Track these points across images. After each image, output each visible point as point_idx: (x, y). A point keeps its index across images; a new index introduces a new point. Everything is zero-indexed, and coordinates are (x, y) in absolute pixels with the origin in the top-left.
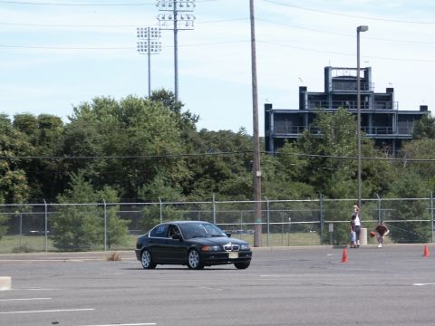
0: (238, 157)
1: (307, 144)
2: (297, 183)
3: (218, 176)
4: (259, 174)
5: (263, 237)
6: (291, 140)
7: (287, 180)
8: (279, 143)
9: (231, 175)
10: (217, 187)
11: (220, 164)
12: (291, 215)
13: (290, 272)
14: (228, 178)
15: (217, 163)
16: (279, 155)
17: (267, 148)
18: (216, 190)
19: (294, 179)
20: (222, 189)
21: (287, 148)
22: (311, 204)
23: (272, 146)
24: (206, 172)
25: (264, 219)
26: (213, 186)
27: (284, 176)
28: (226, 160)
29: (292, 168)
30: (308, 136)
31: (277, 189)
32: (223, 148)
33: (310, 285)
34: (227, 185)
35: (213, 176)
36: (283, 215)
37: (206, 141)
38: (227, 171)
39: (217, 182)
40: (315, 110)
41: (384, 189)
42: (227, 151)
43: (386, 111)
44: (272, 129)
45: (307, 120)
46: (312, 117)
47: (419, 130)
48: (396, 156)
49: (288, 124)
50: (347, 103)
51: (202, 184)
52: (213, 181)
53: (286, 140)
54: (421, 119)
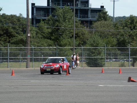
0: (19, 27)
1: (51, 22)
2: (46, 40)
3: (10, 36)
4: (29, 35)
5: (31, 64)
6: (43, 20)
7: (41, 38)
8: (38, 21)
9: (16, 35)
10: (9, 41)
11: (11, 30)
12: (43, 54)
13: (44, 80)
14: (15, 36)
15: (9, 30)
16: (38, 27)
17: (32, 23)
18: (9, 42)
19: (45, 37)
20: (12, 41)
21: (42, 24)
22: (52, 49)
23: (35, 23)
24: (4, 34)
25: (31, 55)
26: (8, 40)
27: (40, 36)
28: (14, 28)
29: (44, 33)
30: (51, 18)
31: (37, 42)
32: (13, 23)
33: (53, 85)
34: (14, 40)
35: (7, 36)
36: (40, 54)
37: (5, 20)
38: (14, 33)
39: (10, 38)
40: (55, 7)
41: (84, 43)
42: (14, 24)
43: (86, 8)
44: (35, 15)
45: (50, 11)
46: (53, 9)
47: (100, 17)
48: (90, 28)
49: (42, 13)
50: (69, 4)
51: (3, 39)
52: (8, 38)
53: (41, 20)
54: (101, 12)
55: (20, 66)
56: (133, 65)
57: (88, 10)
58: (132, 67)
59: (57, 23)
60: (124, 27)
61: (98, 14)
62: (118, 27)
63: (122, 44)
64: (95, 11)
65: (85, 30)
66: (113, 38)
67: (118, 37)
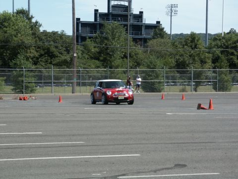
0: (62, 46)
1: (98, 40)
2: (94, 60)
3: (52, 56)
4: (75, 55)
5: (77, 88)
6: (90, 38)
7: (88, 58)
8: (84, 39)
9: (59, 55)
10: (51, 61)
11: (53, 49)
12: (90, 77)
14: (57, 57)
15: (51, 49)
16: (83, 46)
17: (77, 41)
18: (51, 63)
19: (92, 58)
20: (54, 63)
21: (88, 42)
23: (80, 41)
24: (45, 54)
26: (49, 61)
27: (86, 57)
28: (56, 47)
30: (99, 35)
31: (83, 63)
32: (54, 41)
34: (56, 61)
35: (49, 56)
37: (45, 37)
38: (56, 53)
39: (51, 59)
40: (102, 22)
41: (138, 64)
42: (56, 42)
43: (139, 23)
44: (80, 31)
45: (98, 27)
46: (101, 25)
47: (156, 34)
48: (144, 47)
49: (88, 29)
50: (119, 19)
51: (43, 60)
52: (49, 58)
53: (87, 38)
54: (156, 28)
55: (65, 92)
56: (196, 90)
57: (142, 25)
58: (194, 92)
59: (106, 41)
60: (183, 45)
61: (153, 30)
62: (177, 46)
63: (181, 66)
64: (149, 27)
65: (139, 49)
66: (171, 58)
67: (177, 57)
